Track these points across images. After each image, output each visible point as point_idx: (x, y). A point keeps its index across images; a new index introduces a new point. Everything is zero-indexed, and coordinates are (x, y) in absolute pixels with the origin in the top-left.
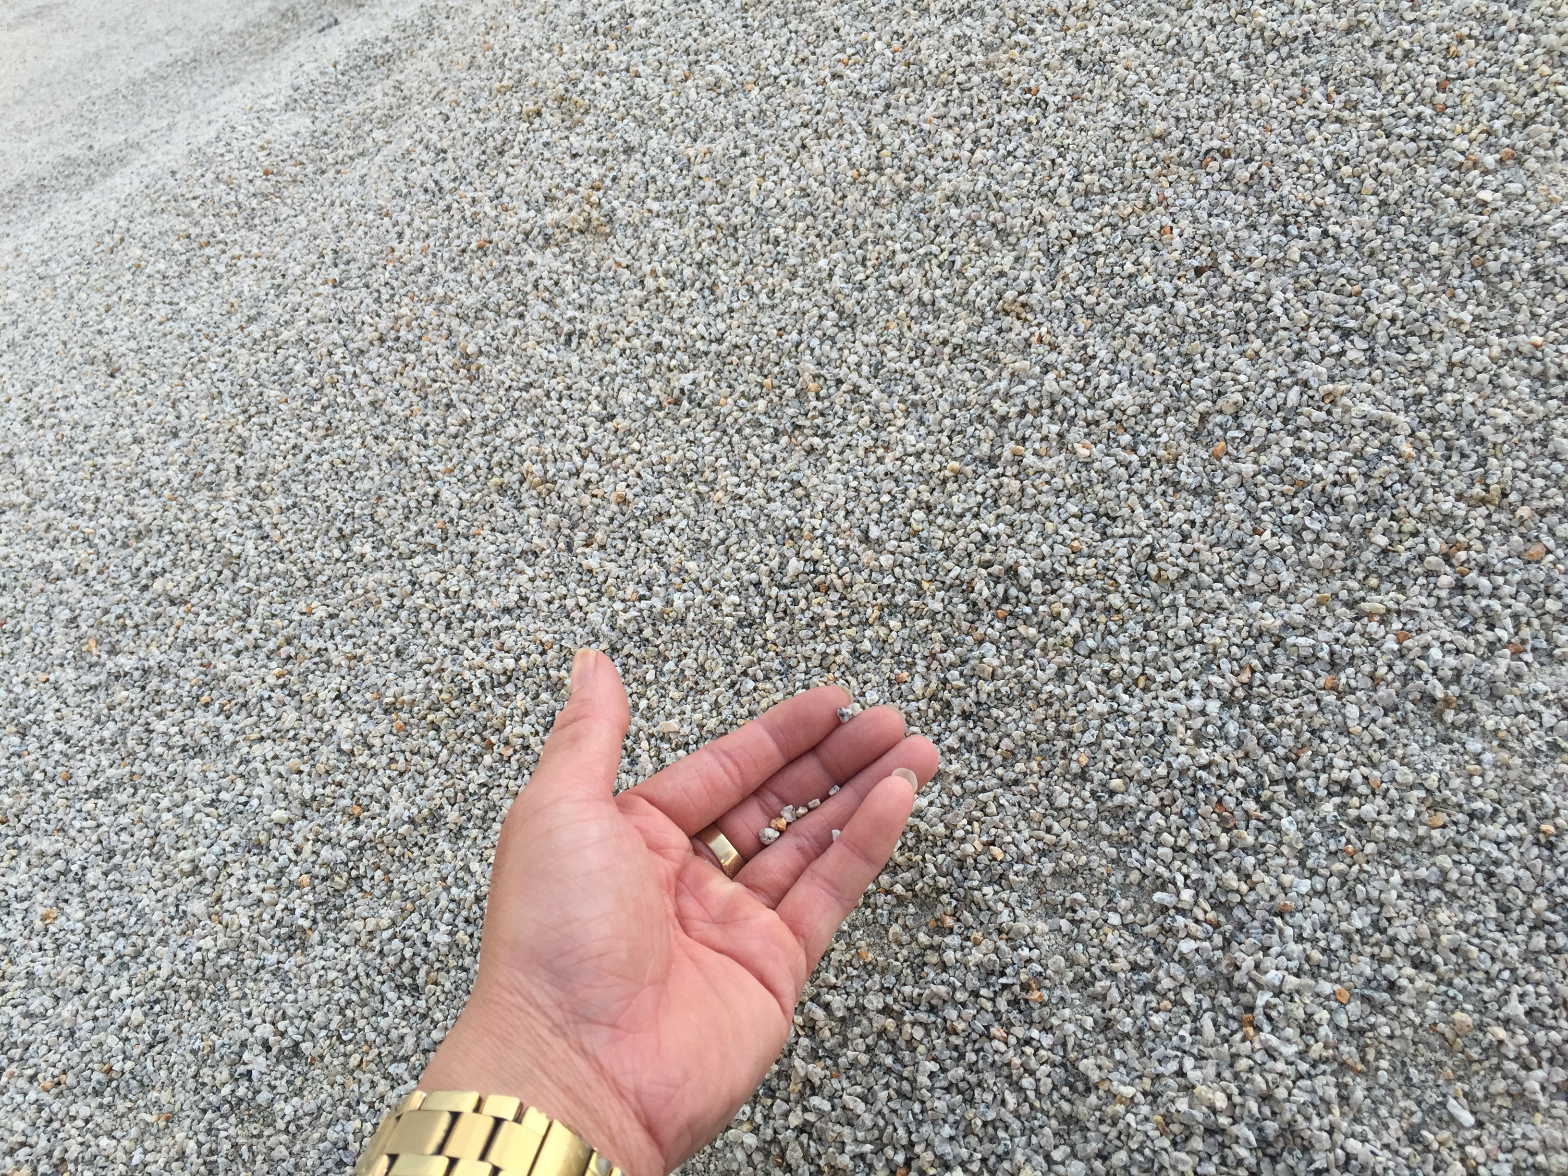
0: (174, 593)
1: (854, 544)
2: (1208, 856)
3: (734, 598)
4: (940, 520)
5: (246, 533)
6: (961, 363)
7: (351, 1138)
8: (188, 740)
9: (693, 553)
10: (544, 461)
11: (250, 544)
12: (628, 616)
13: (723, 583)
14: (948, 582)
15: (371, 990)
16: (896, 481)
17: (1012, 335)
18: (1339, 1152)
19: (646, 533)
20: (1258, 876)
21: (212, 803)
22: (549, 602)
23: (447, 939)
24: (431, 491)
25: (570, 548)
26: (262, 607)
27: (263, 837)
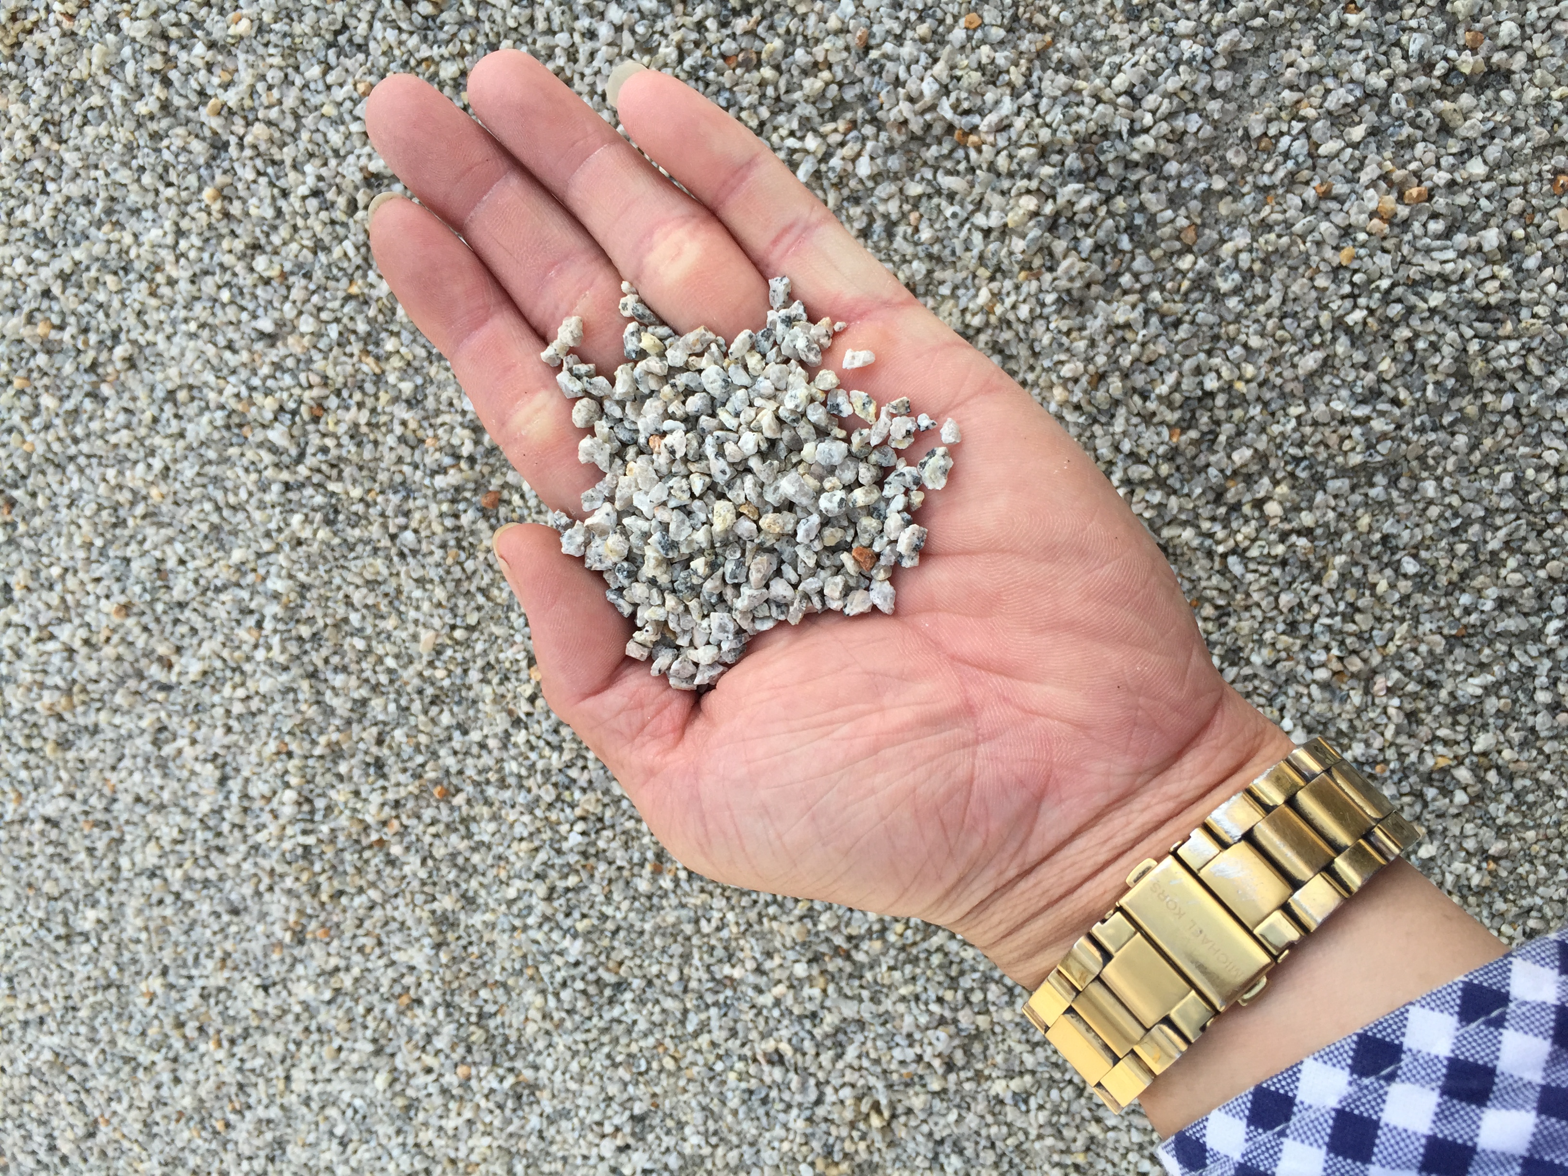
0: (80, 1131)
1: (273, 355)
2: (778, 99)
3: (296, 519)
4: (276, 239)
5: (29, 1039)
6: (69, 130)
7: (744, 1085)
8: (262, 1154)
9: (222, 547)
10: (42, 686)
11: (45, 1040)
12: (277, 648)
13: (273, 526)
14: (358, 261)
15: (605, 1030)
16: (206, 273)
17: (52, 51)
18: (1121, 100)
19: (177, 594)
20: (819, 52)
21: (344, 1143)
22: (229, 730)
23: (579, 942)
24: (39, 825)
25: (166, 688)
26: (127, 1045)
27: (400, 1102)
